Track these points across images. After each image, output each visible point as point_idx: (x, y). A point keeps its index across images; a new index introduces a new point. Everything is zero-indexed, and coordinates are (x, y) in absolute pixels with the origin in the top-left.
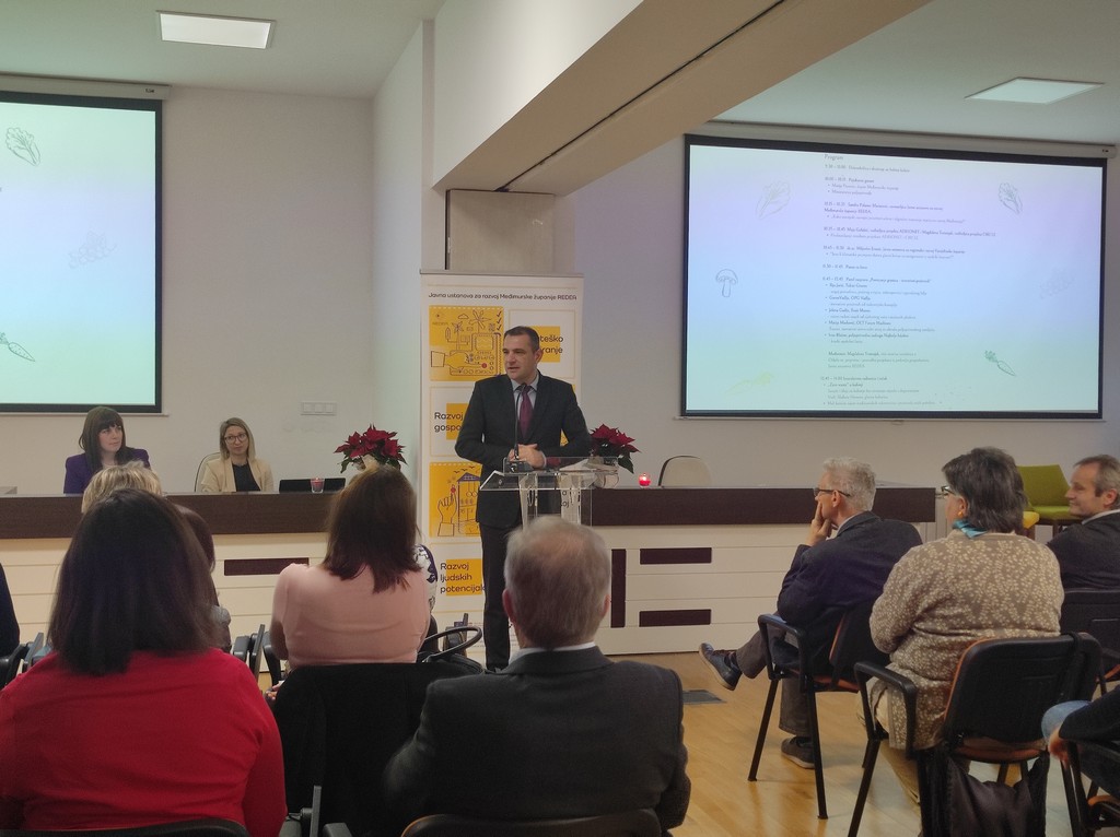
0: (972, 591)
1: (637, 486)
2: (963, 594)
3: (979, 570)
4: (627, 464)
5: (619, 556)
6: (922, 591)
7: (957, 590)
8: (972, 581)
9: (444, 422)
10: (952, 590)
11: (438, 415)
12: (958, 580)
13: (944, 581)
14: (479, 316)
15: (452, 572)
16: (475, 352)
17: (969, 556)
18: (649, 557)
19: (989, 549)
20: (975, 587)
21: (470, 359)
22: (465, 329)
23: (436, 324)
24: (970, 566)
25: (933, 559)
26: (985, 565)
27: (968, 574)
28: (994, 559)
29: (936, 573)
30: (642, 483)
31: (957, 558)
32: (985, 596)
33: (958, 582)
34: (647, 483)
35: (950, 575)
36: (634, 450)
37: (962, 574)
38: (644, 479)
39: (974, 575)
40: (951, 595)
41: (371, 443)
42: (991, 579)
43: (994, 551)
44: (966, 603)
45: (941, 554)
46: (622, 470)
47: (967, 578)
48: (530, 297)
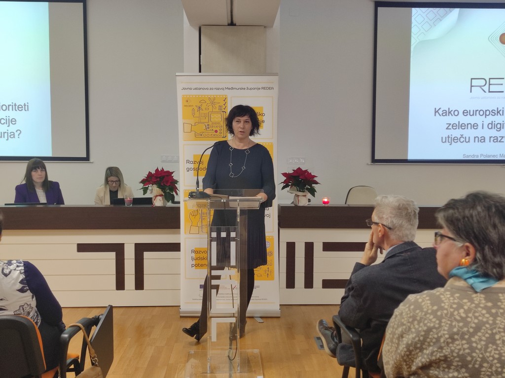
0: (468, 354)
1: (321, 204)
2: (458, 356)
3: (478, 329)
4: (312, 192)
5: (309, 247)
6: (416, 348)
7: (452, 351)
8: (469, 342)
9: (192, 166)
10: (446, 351)
11: (188, 161)
12: (454, 340)
13: (438, 339)
14: (213, 101)
15: (198, 255)
16: (210, 123)
17: (466, 312)
18: (328, 247)
19: (490, 304)
20: (473, 349)
21: (208, 127)
22: (204, 109)
23: (186, 106)
24: (466, 324)
25: (426, 313)
26: (484, 323)
27: (464, 334)
28: (495, 316)
29: (429, 330)
30: (324, 203)
31: (452, 314)
32: (484, 360)
33: (453, 343)
34: (327, 203)
35: (445, 333)
36: (316, 183)
37: (457, 334)
38: (326, 200)
39: (472, 335)
40: (446, 357)
41: (157, 178)
42: (492, 340)
43: (496, 306)
44: (462, 367)
45: (435, 308)
46: (309, 196)
47: (462, 338)
48: (244, 89)
